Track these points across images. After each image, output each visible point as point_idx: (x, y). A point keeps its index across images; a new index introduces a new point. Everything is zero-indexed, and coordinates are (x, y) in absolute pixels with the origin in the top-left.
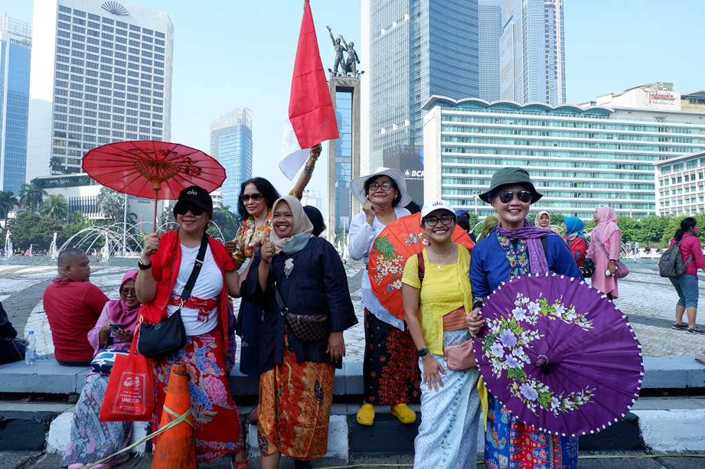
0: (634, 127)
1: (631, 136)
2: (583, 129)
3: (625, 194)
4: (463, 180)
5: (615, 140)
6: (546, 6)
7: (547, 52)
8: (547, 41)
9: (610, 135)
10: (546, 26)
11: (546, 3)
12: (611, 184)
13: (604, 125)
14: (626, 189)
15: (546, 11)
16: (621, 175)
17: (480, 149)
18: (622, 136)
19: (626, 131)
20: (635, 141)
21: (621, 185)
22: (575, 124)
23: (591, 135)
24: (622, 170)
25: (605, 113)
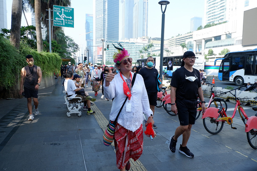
0: (139, 46)
1: (138, 47)
2: (130, 46)
3: (137, 57)
4: (109, 55)
5: (136, 48)
6: (144, 2)
7: (143, 15)
8: (144, 12)
9: (135, 47)
10: (144, 7)
11: (144, 1)
12: (134, 56)
13: (133, 45)
14: (137, 56)
15: (144, 3)
16: (136, 54)
17: (112, 50)
18: (136, 47)
19: (138, 46)
20: (139, 48)
21: (136, 56)
22: (128, 45)
23: (131, 47)
24: (137, 53)
25: (134, 43)
